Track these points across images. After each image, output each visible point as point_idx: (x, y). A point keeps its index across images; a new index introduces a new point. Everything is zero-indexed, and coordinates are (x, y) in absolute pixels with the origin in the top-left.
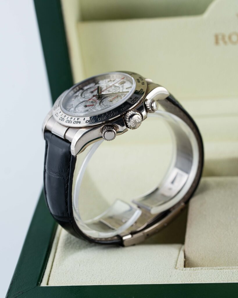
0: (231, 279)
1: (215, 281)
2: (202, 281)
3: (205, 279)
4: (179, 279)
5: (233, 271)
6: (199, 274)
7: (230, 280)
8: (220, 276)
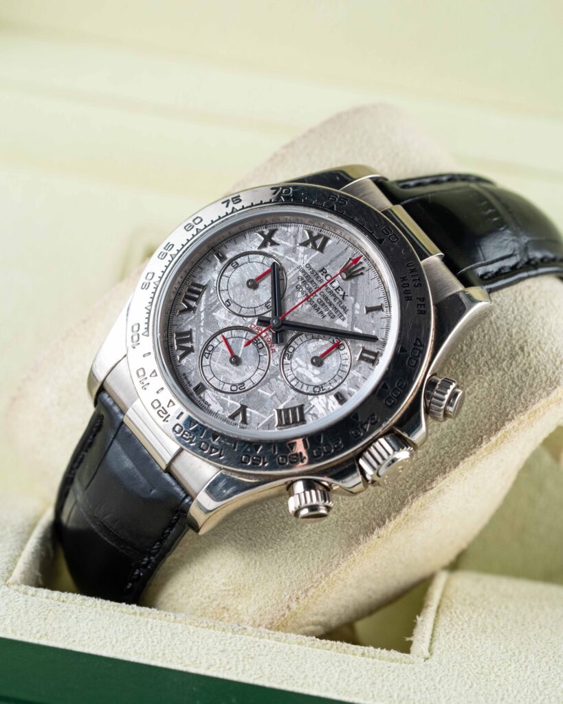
0: (164, 654)
1: (115, 649)
2: (74, 641)
3: (86, 638)
4: (8, 621)
5: (177, 628)
6: (70, 616)
7: (160, 655)
8: (134, 637)
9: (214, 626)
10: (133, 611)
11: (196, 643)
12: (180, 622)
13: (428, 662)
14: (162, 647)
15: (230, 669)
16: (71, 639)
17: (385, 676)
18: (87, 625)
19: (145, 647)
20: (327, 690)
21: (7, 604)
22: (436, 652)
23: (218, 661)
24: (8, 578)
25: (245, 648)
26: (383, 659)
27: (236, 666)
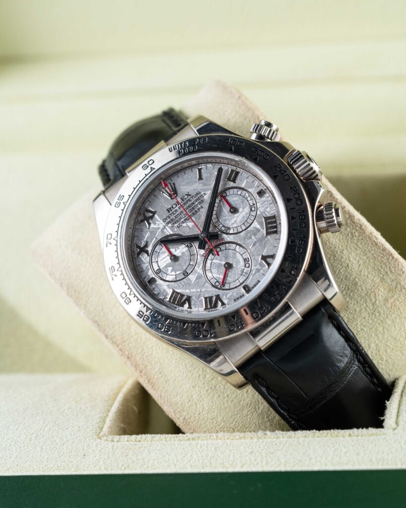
0: (210, 463)
1: (176, 466)
2: (148, 467)
3: (156, 463)
4: (101, 463)
5: (218, 444)
6: (144, 450)
7: (208, 464)
8: (189, 455)
9: (245, 437)
10: (187, 438)
11: (232, 451)
12: (221, 439)
13: (396, 431)
14: (209, 459)
15: (257, 464)
16: (146, 466)
17: (366, 447)
18: (156, 454)
19: (197, 461)
20: (326, 465)
21: (100, 451)
22: (401, 423)
23: (248, 460)
24: (100, 433)
25: (266, 447)
26: (364, 436)
27: (262, 461)
